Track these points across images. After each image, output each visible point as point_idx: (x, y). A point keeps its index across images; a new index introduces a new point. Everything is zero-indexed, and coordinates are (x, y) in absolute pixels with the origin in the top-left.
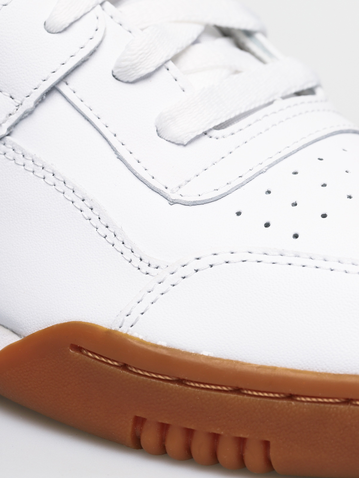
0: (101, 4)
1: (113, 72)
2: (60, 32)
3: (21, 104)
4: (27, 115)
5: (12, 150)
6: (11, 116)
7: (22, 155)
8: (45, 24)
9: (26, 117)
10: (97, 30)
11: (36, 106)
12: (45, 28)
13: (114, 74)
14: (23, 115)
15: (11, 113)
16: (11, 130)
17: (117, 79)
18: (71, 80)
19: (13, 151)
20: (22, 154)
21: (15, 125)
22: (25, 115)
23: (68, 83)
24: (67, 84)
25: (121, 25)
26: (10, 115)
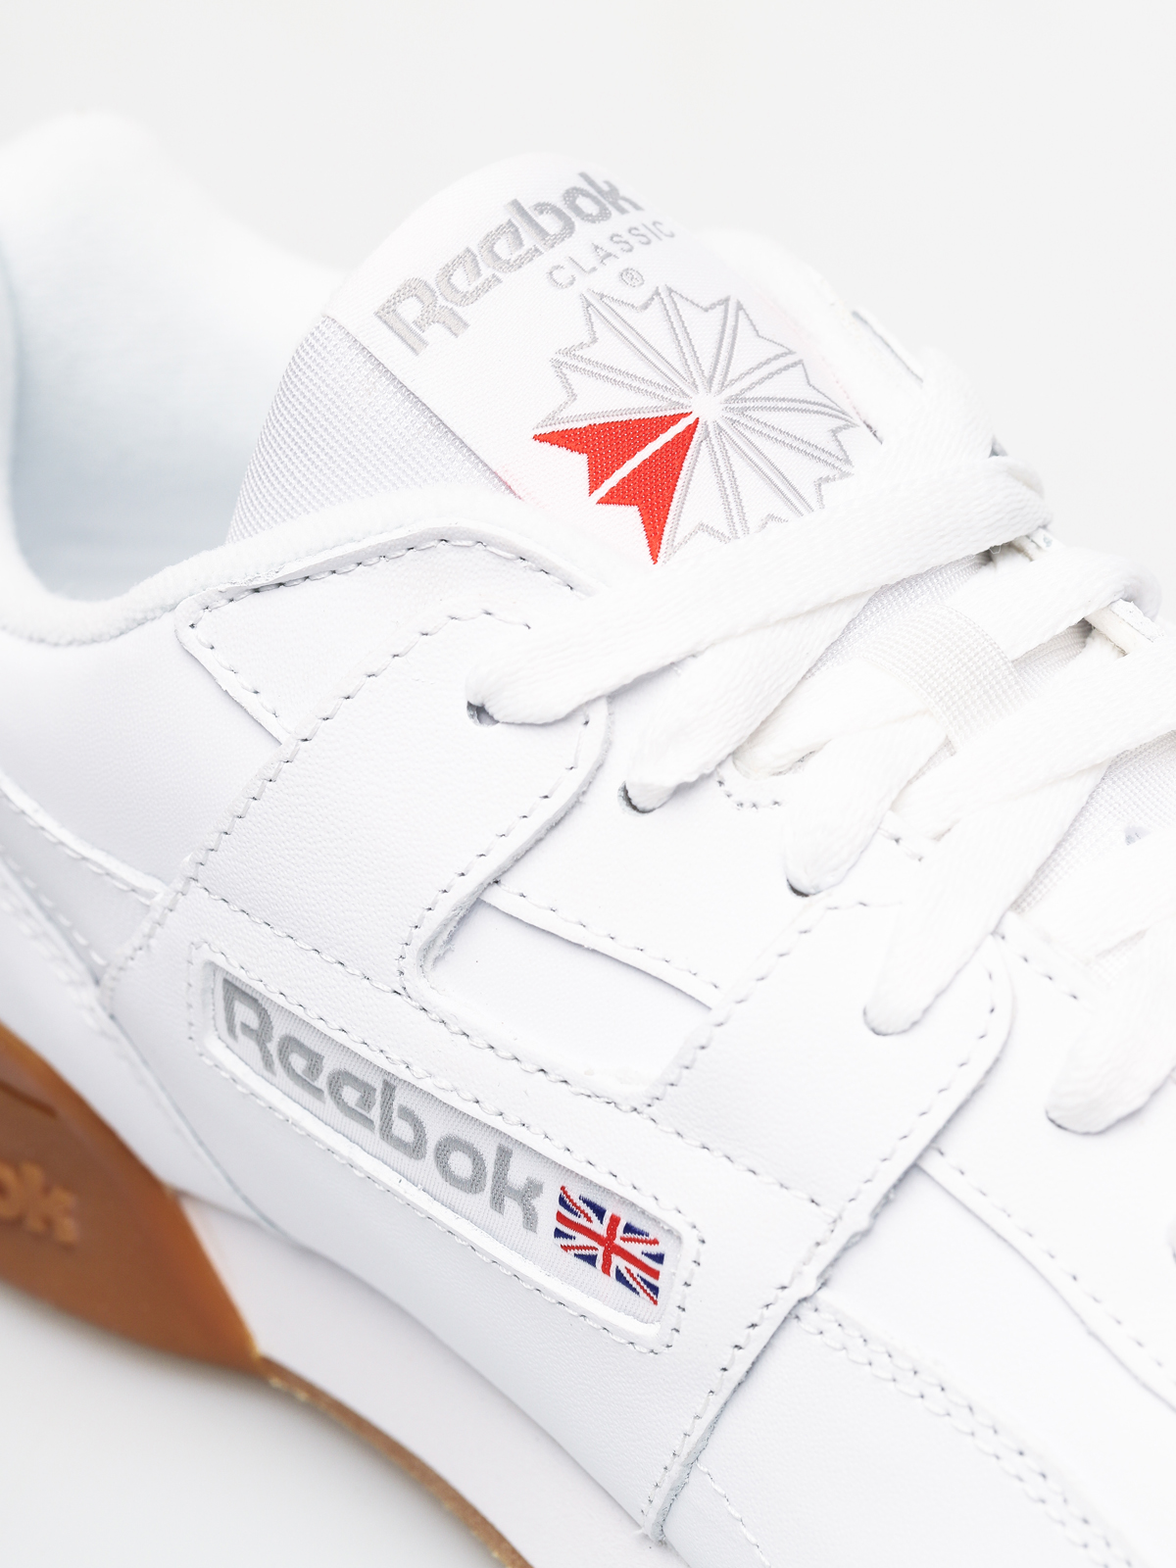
0: (996, 932)
1: (1047, 1113)
2: (904, 1031)
3: (840, 1218)
4: (857, 1238)
5: (837, 1325)
6: (820, 1247)
7: (861, 1340)
8: (865, 1013)
9: (856, 1243)
10: (992, 1011)
11: (875, 1215)
12: (867, 1023)
13: (1053, 1116)
14: (848, 1242)
15: (819, 1241)
16: (826, 1276)
17: (1059, 1126)
18: (951, 1143)
19: (840, 1328)
20: (861, 1336)
21: (835, 1261)
22: (854, 1240)
23: (943, 1150)
24: (942, 1154)
25: (1050, 978)
26: (818, 1244)
